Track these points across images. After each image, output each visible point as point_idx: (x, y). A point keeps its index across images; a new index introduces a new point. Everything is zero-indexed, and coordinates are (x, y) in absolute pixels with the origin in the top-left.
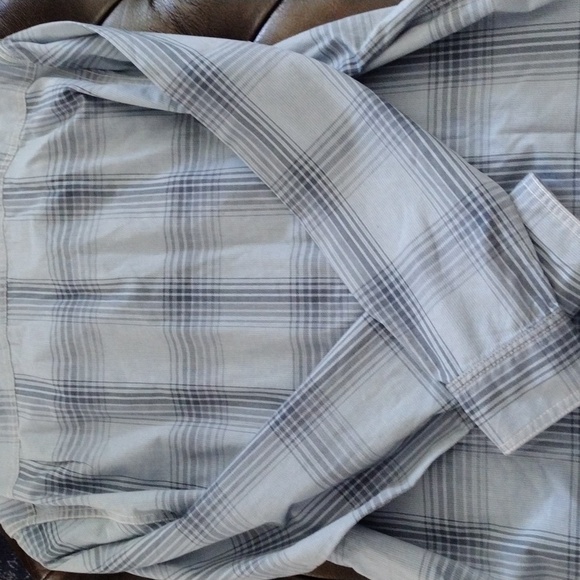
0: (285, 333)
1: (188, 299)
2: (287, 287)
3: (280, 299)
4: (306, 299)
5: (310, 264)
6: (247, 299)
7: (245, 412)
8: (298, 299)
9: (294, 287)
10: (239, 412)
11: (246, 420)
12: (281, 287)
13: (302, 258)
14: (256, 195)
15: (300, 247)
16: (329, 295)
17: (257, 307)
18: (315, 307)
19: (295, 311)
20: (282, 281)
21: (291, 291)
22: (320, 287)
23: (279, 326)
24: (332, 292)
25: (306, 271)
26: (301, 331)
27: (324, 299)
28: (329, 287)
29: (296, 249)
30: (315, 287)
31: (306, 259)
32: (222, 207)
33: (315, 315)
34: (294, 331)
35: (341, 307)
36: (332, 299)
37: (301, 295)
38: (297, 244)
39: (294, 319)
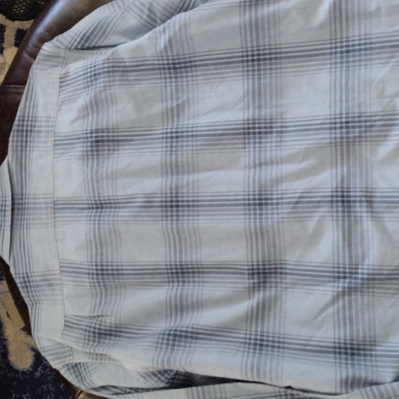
0: (242, 226)
1: (178, 206)
2: (242, 197)
3: (238, 205)
4: (255, 204)
5: (257, 182)
6: (217, 205)
7: (215, 278)
8: (249, 204)
9: (246, 197)
11: (216, 282)
12: (238, 197)
13: (251, 178)
14: (221, 140)
15: (249, 172)
16: (269, 202)
17: (222, 210)
18: (261, 209)
19: (247, 212)
20: (239, 193)
21: (244, 200)
22: (263, 197)
23: (237, 222)
24: (272, 199)
25: (254, 187)
26: (252, 224)
27: (266, 204)
28: (269, 197)
29: (247, 173)
30: (260, 197)
31: (254, 180)
32: (198, 148)
33: (261, 214)
34: (247, 225)
35: (277, 209)
36: (272, 204)
37: (252, 202)
38: (247, 170)
39: (247, 217)
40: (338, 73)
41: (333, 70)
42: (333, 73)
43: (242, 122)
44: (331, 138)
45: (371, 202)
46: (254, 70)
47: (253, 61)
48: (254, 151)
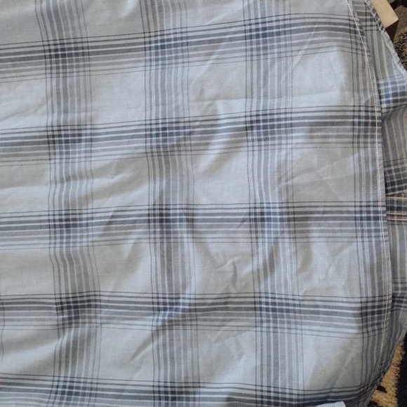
0: (46, 252)
2: (47, 218)
3: (41, 227)
4: (61, 226)
5: (63, 199)
6: (16, 228)
8: (55, 226)
9: (51, 218)
10: (13, 315)
12: (42, 218)
13: (57, 195)
14: (21, 150)
15: (56, 187)
16: (78, 222)
17: (23, 234)
18: (68, 232)
19: (53, 235)
20: (42, 213)
21: (49, 221)
22: (71, 217)
23: (41, 247)
24: (81, 219)
25: (60, 205)
26: (58, 250)
27: (75, 226)
28: (78, 217)
29: (53, 189)
30: (67, 217)
31: (60, 197)
33: (68, 238)
34: (52, 250)
35: (87, 231)
36: (81, 225)
37: (58, 223)
38: (53, 185)
39: (53, 241)
40: (153, 72)
41: (148, 68)
42: (148, 72)
43: (45, 129)
44: (146, 147)
45: (193, 220)
46: (58, 68)
47: (57, 56)
48: (61, 163)
